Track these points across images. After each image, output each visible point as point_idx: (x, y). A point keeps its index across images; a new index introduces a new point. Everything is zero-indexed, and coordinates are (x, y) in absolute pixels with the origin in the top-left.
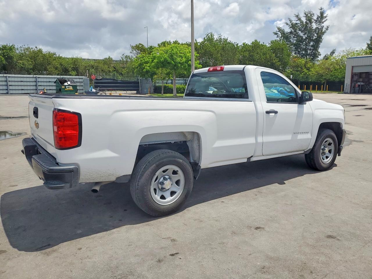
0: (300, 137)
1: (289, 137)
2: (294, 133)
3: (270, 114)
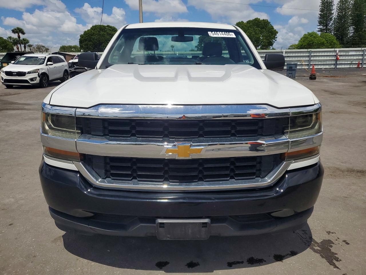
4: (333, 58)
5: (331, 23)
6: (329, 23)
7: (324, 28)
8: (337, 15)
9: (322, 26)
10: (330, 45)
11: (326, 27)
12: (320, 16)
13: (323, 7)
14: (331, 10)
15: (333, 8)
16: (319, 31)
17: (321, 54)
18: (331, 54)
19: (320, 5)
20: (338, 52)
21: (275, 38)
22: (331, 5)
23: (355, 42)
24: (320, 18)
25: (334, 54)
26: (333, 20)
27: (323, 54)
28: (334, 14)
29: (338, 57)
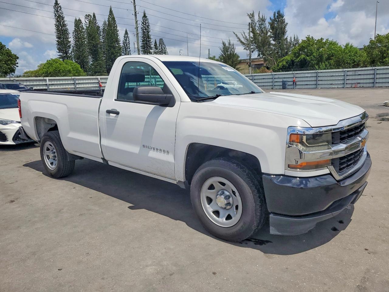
0: (152, 154)
1: (136, 149)
2: (144, 146)
3: (111, 114)
4: (97, 85)
5: (70, 51)
6: (68, 51)
7: (65, 55)
8: (74, 43)
9: (62, 53)
10: (76, 73)
11: (66, 54)
12: (57, 43)
13: (59, 34)
14: (68, 38)
15: (69, 37)
16: (60, 58)
17: (84, 82)
18: (94, 81)
19: (56, 31)
20: (99, 79)
21: (16, 64)
22: (66, 33)
23: (97, 70)
24: (58, 45)
25: (96, 81)
26: (72, 48)
27: (87, 81)
28: (72, 42)
29: (101, 84)
